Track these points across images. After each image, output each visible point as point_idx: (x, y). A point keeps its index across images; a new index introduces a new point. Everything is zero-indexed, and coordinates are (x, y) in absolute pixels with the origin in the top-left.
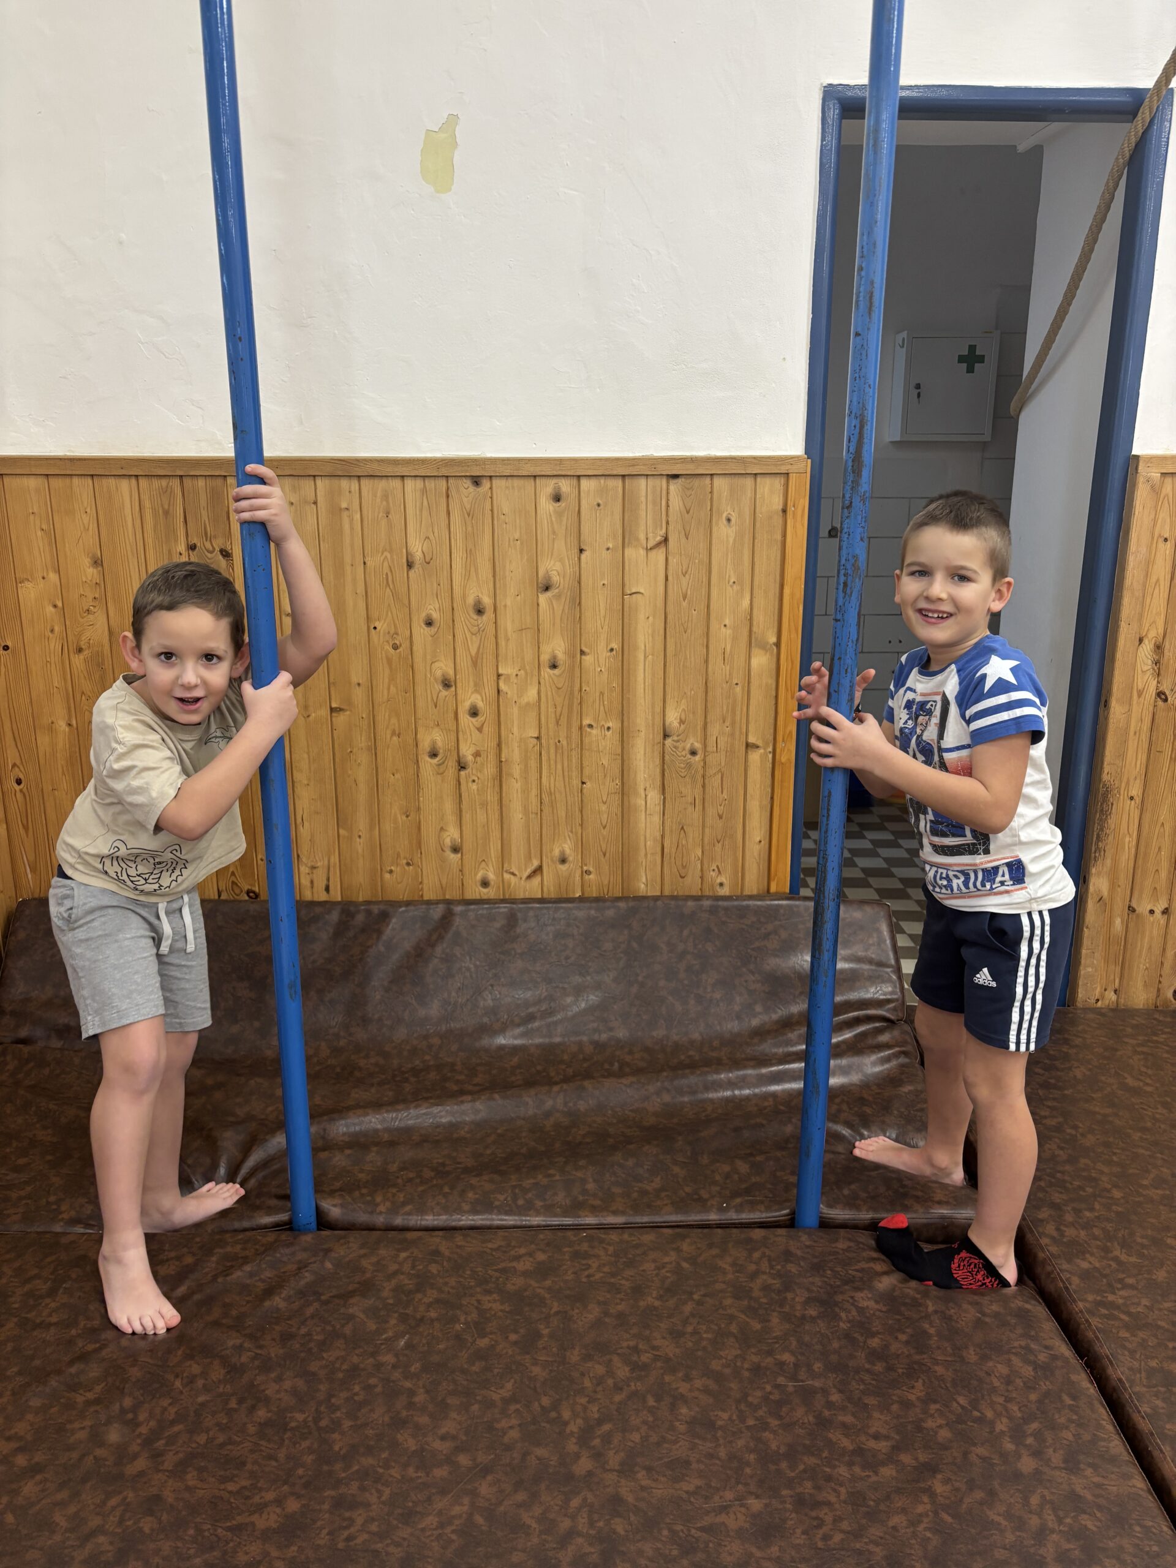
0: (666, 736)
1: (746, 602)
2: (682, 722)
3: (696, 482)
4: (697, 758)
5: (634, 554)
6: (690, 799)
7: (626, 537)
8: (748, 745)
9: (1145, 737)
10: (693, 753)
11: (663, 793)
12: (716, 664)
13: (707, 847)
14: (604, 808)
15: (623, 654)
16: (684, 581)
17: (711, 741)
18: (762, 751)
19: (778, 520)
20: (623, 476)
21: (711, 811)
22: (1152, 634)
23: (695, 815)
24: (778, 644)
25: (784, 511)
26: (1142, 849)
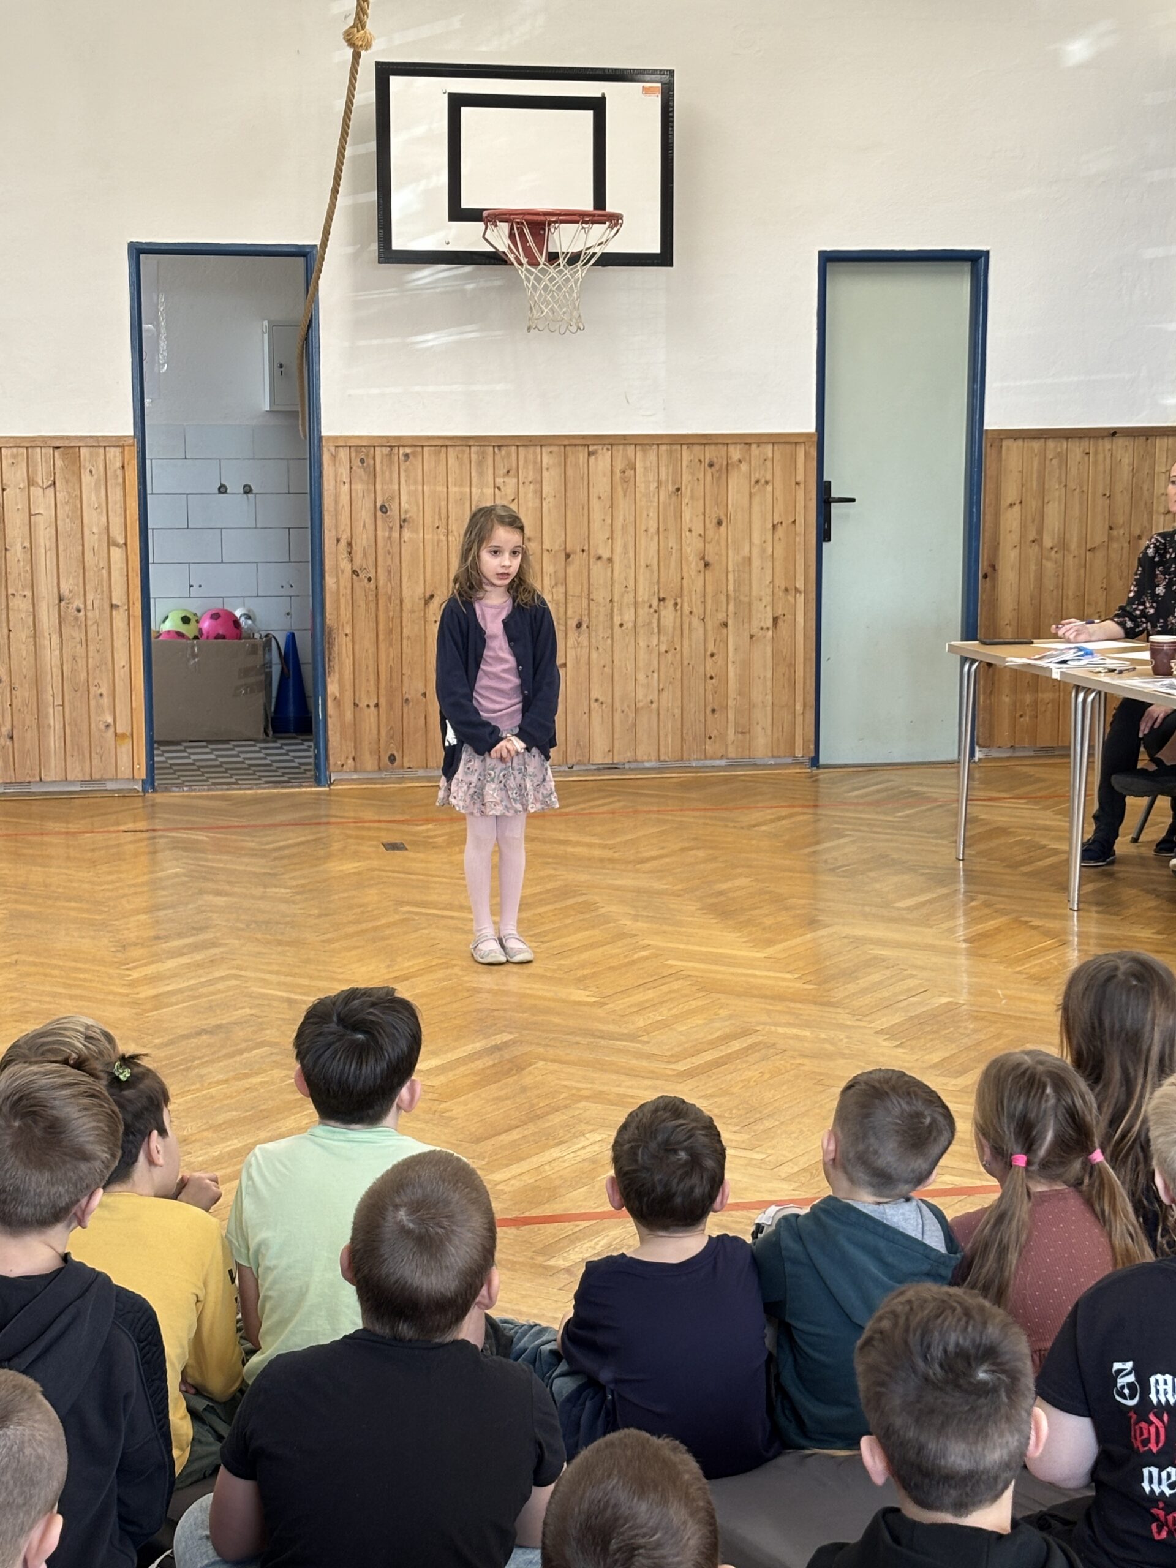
0: (61, 600)
1: (104, 519)
2: (70, 591)
3: (71, 451)
4: (82, 613)
5: (36, 492)
6: (78, 640)
7: (31, 482)
8: (113, 606)
9: (349, 597)
10: (79, 611)
11: (61, 635)
12: (88, 556)
13: (90, 672)
14: (24, 647)
15: (30, 550)
16: (67, 508)
17: (89, 603)
18: (121, 610)
19: (119, 472)
20: (27, 447)
21: (91, 648)
22: (344, 537)
23: (80, 650)
24: (126, 544)
25: (123, 467)
26: (357, 666)
